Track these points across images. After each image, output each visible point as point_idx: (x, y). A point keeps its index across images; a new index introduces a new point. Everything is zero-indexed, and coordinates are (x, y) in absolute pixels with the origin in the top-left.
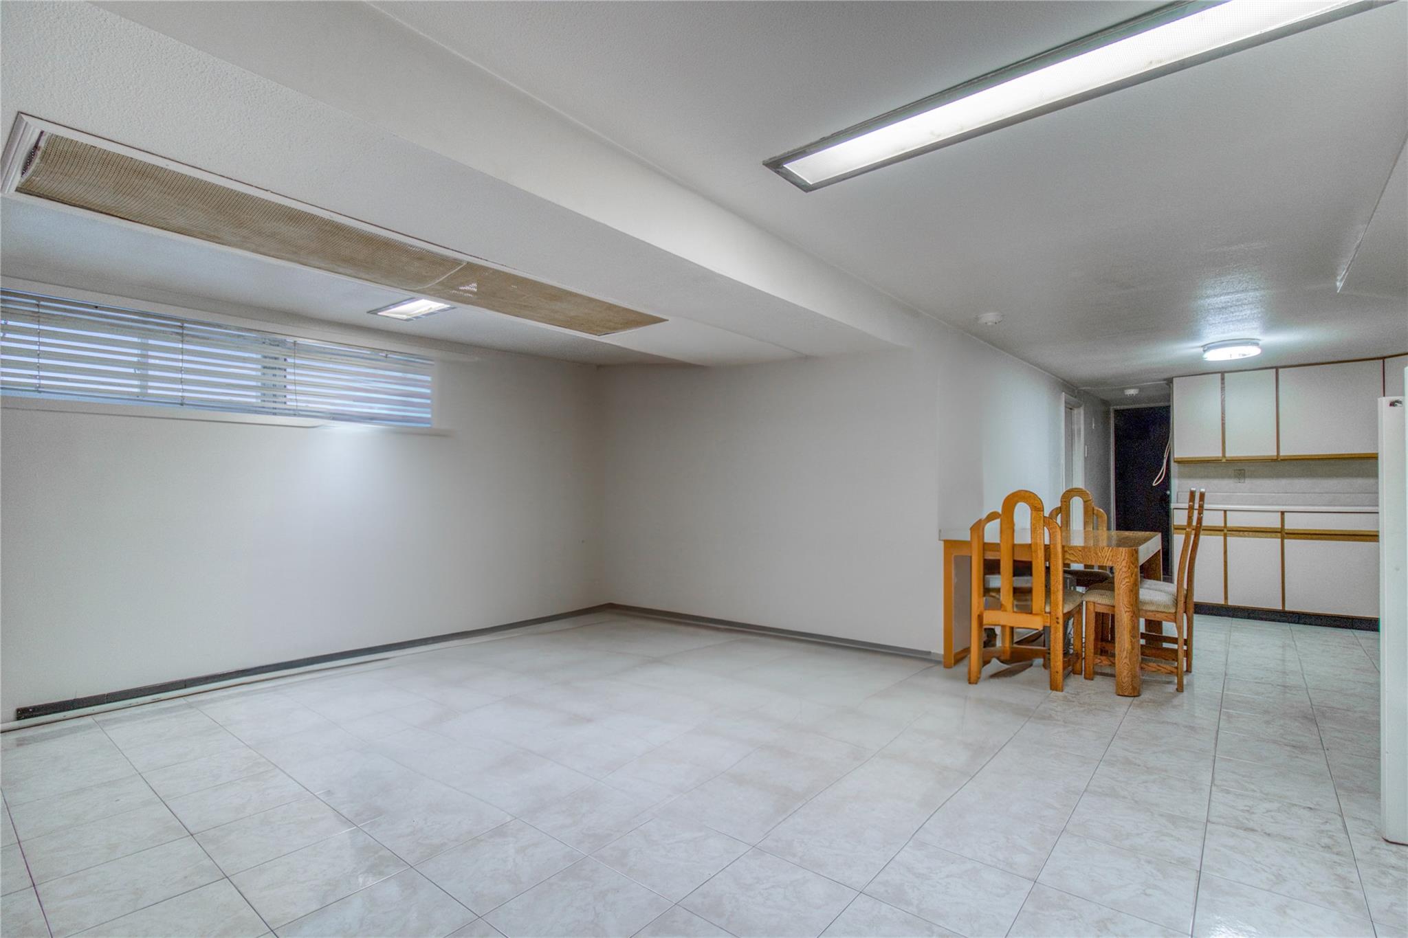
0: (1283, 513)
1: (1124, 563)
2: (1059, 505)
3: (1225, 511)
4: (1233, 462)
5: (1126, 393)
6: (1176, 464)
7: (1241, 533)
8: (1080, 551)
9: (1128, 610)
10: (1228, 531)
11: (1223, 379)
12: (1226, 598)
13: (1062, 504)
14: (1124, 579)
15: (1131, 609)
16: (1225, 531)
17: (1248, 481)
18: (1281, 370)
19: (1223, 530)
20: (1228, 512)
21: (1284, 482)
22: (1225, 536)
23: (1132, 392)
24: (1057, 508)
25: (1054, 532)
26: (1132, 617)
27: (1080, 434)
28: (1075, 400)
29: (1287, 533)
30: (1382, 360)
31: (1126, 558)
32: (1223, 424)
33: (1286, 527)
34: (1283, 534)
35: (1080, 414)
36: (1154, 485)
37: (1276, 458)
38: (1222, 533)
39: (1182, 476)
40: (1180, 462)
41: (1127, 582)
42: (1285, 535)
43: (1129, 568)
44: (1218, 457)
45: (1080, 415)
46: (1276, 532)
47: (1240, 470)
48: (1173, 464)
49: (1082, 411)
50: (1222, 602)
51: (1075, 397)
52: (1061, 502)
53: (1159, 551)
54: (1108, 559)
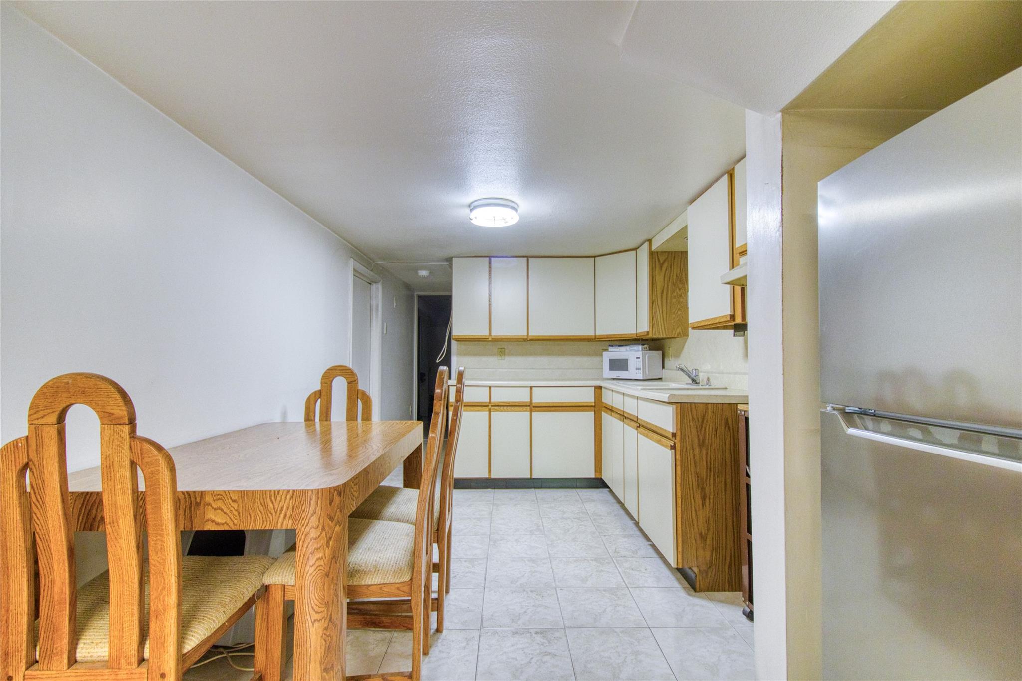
0: (531, 388)
1: (314, 521)
2: (319, 388)
3: (490, 387)
4: (496, 340)
5: (419, 274)
6: (456, 342)
7: (502, 408)
8: (234, 501)
9: (316, 616)
10: (492, 406)
11: (490, 263)
12: (490, 471)
13: (322, 387)
14: (312, 553)
15: (325, 614)
16: (489, 406)
17: (507, 358)
18: (530, 259)
19: (488, 406)
20: (492, 388)
21: (531, 359)
22: (490, 411)
23: (423, 273)
24: (315, 393)
25: (152, 473)
26: (326, 629)
27: (378, 310)
28: (372, 273)
29: (534, 407)
30: (594, 259)
31: (318, 509)
32: (490, 305)
33: (534, 401)
34: (532, 407)
35: (378, 288)
36: (437, 362)
37: (526, 338)
38: (487, 408)
39: (459, 354)
40: (459, 340)
41: (318, 559)
42: (533, 408)
43: (323, 529)
44: (486, 336)
45: (378, 291)
46: (527, 406)
47: (501, 348)
48: (453, 343)
49: (380, 286)
50: (486, 476)
51: (372, 270)
52: (322, 383)
53: (421, 444)
54: (285, 516)
